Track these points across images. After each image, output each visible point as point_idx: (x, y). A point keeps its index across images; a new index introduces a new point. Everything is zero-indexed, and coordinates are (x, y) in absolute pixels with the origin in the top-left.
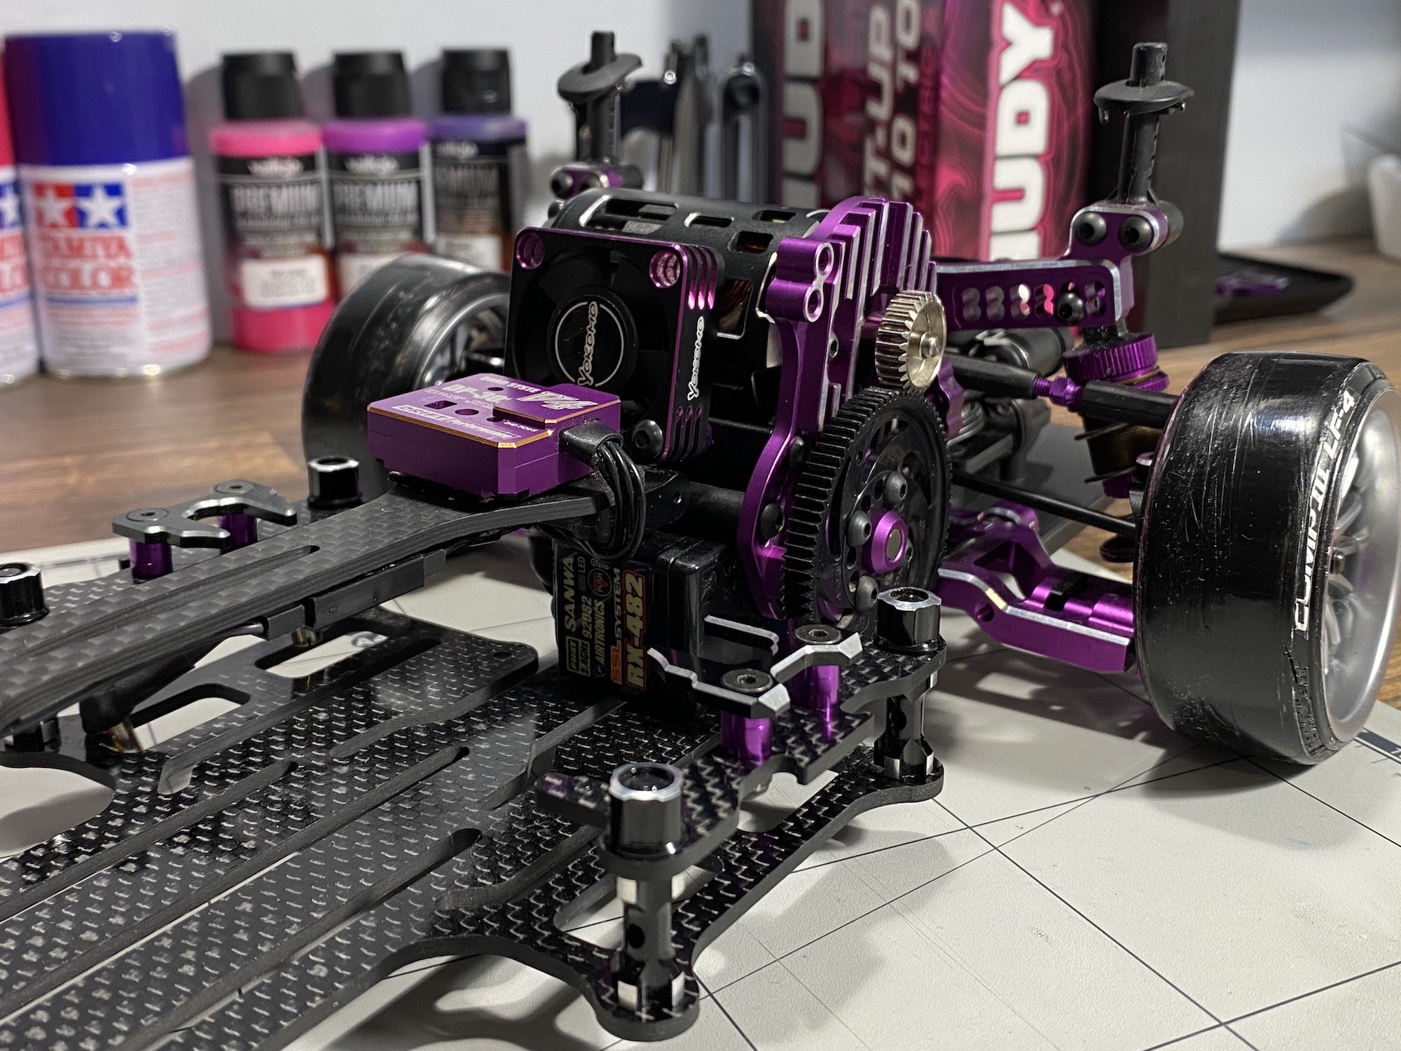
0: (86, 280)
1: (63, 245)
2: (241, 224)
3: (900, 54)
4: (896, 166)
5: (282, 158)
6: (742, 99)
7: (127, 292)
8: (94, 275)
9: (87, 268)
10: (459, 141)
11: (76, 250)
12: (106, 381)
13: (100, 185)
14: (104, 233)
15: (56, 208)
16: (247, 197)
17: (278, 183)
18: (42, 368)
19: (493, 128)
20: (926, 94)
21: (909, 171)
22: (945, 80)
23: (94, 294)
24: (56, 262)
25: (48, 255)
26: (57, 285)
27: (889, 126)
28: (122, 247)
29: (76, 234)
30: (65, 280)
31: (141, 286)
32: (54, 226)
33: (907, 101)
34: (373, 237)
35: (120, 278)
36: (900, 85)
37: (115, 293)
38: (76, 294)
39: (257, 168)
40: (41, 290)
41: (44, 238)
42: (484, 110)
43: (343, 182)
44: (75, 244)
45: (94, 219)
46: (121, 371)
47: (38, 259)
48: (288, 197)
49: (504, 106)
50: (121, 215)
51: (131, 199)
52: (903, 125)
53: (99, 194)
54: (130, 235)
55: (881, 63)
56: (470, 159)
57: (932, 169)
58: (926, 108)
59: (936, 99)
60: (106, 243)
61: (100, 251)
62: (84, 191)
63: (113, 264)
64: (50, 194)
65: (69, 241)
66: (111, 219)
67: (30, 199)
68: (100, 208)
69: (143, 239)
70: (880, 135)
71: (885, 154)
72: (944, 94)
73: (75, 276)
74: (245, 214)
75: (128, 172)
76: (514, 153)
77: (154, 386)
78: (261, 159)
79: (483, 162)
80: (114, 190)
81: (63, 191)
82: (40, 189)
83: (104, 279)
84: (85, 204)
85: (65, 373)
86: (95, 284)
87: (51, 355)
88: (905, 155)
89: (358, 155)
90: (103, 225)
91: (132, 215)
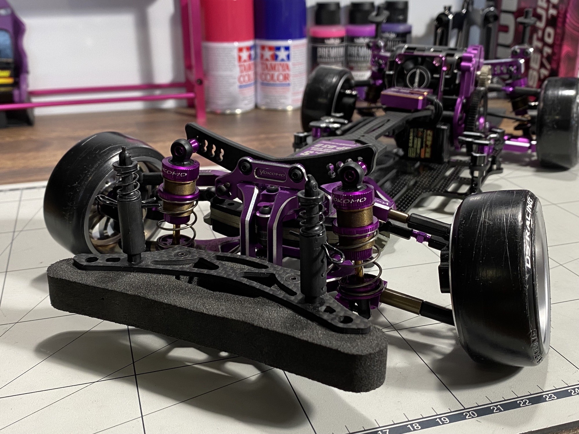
0: (275, 78)
1: (269, 66)
2: (319, 60)
3: (551, 5)
4: (545, 44)
5: (335, 38)
6: (491, 19)
7: (288, 82)
8: (278, 77)
9: (276, 74)
10: (390, 32)
11: (273, 68)
12: (275, 111)
13: (283, 47)
14: (282, 63)
15: (268, 54)
16: (322, 51)
17: (332, 47)
18: (256, 107)
19: (401, 28)
20: (560, 20)
21: (551, 46)
22: (568, 15)
23: (278, 82)
24: (266, 72)
25: (263, 69)
26: (266, 79)
27: (544, 31)
28: (288, 67)
29: (274, 63)
30: (269, 77)
31: (292, 79)
32: (267, 60)
33: (552, 22)
34: (360, 65)
35: (286, 77)
36: (549, 16)
37: (284, 82)
38: (272, 82)
39: (327, 42)
40: (259, 81)
41: (262, 64)
42: (399, 22)
43: (351, 46)
44: (273, 65)
45: (280, 58)
46: (280, 108)
47: (259, 70)
48: (337, 51)
49: (405, 20)
50: (288, 57)
51: (292, 52)
52: (550, 30)
53: (282, 50)
54: (290, 63)
55: (542, 8)
56: (394, 38)
57: (561, 46)
58: (560, 25)
59: (564, 22)
60: (283, 66)
61: (281, 68)
62: (278, 49)
63: (284, 73)
64: (267, 50)
65: (271, 65)
66: (285, 58)
67: (259, 51)
68: (282, 54)
69: (294, 65)
70: (540, 33)
71: (542, 40)
72: (568, 21)
73: (272, 77)
74: (321, 57)
75: (289, 42)
76: (408, 36)
77: (290, 113)
78: (329, 38)
79: (398, 39)
80: (287, 48)
81: (271, 48)
82: (263, 48)
83: (281, 78)
84: (278, 53)
85: (263, 107)
86: (278, 79)
87: (259, 102)
88: (550, 41)
89: (358, 37)
90: (283, 60)
91: (292, 57)
